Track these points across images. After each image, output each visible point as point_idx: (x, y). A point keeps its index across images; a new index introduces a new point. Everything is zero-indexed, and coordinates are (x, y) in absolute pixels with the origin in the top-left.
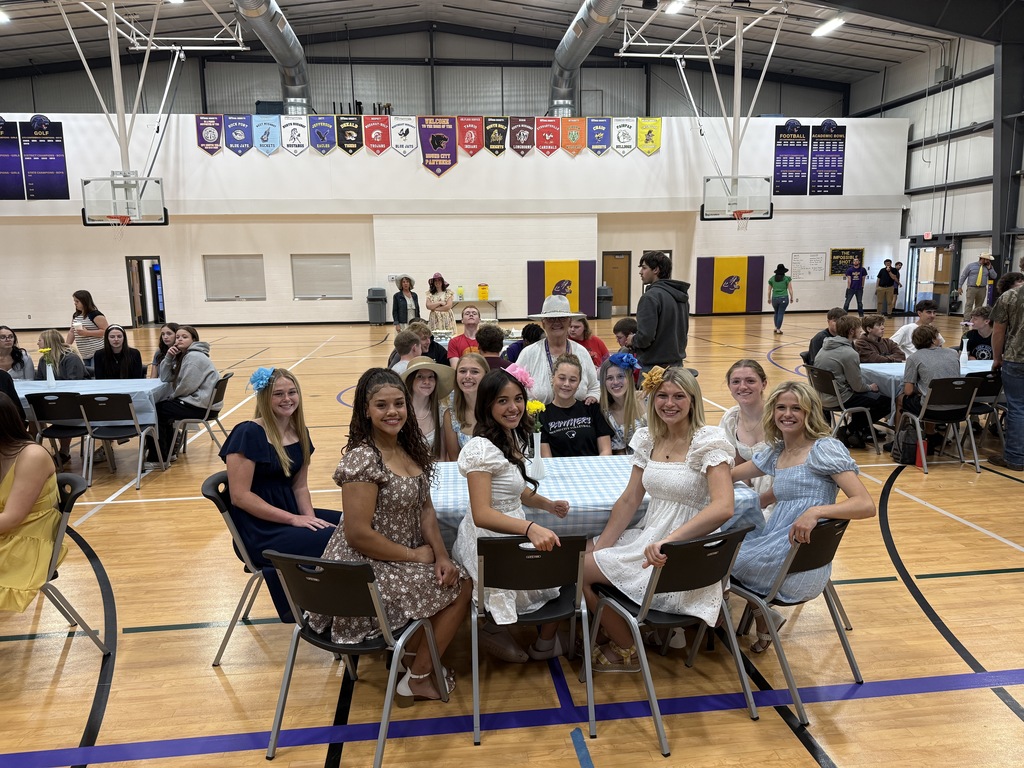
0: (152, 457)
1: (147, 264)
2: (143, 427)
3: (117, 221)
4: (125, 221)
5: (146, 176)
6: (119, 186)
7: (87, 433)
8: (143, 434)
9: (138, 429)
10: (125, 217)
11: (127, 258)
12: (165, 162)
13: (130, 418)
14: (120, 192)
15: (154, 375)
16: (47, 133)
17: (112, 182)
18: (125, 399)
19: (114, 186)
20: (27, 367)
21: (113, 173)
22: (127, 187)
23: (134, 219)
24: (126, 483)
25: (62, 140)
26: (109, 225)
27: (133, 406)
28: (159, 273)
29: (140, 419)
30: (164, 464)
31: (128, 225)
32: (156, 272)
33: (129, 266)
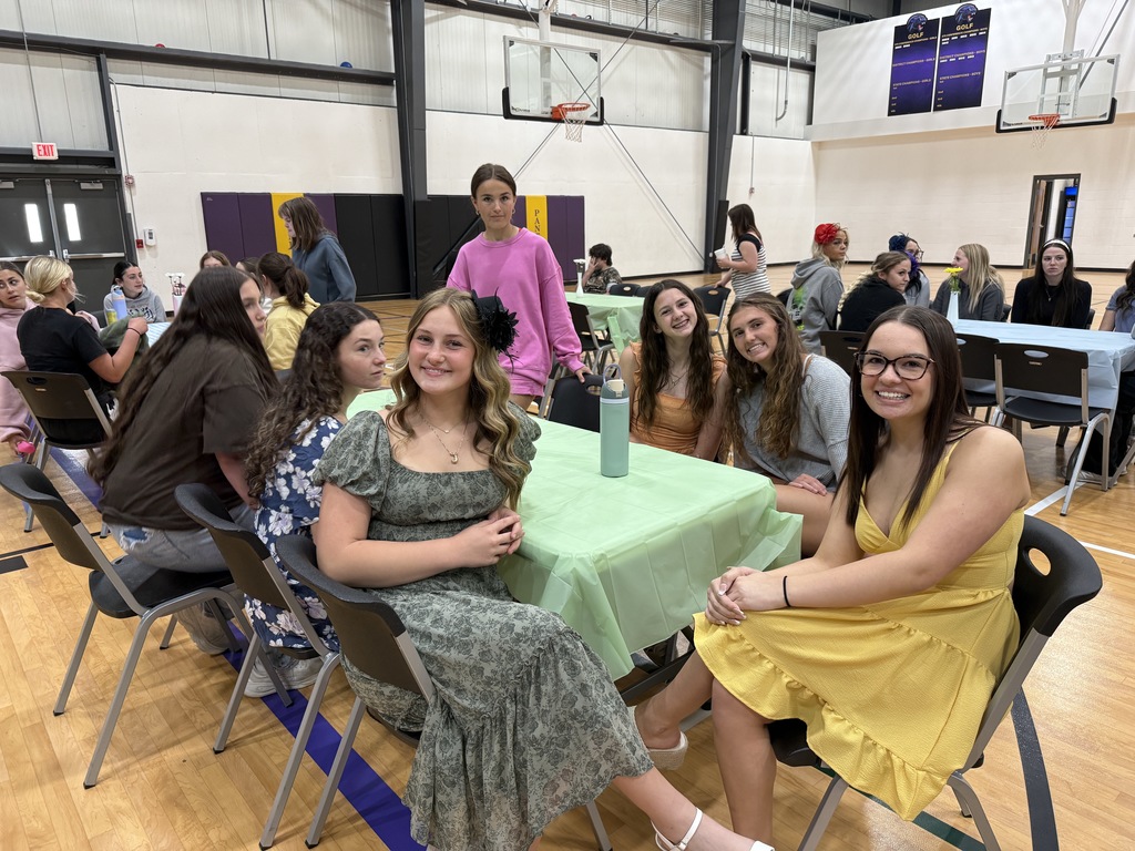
0: (1092, 464)
1: (1058, 186)
2: (1094, 411)
3: (1040, 123)
4: (1053, 123)
5: (1093, 55)
6: (1054, 75)
7: (995, 404)
8: (1091, 425)
9: (1085, 413)
10: (1053, 117)
11: (1036, 178)
12: (1121, 39)
13: (1079, 395)
14: (1054, 82)
15: (1107, 326)
16: (971, 25)
17: (1045, 70)
18: (1079, 359)
19: (1047, 75)
20: (923, 293)
21: (1049, 57)
22: (1063, 75)
23: (1064, 119)
24: (1042, 498)
25: (987, 31)
26: (1030, 129)
27: (1087, 375)
28: (1074, 198)
29: (1091, 398)
30: (1108, 479)
31: (1055, 127)
32: (1069, 196)
33: (1035, 188)
